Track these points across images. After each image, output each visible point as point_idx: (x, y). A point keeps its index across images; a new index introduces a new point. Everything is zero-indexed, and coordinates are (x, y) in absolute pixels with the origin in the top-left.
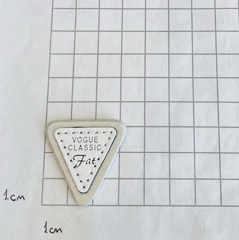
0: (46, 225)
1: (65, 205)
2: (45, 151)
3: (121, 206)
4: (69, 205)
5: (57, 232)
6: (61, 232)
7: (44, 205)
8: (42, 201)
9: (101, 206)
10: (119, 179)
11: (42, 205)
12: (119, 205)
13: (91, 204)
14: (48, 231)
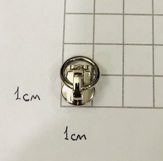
0: (66, 131)
1: (89, 107)
2: (64, 41)
3: (157, 108)
4: (95, 107)
5: (80, 139)
6: (86, 139)
7: (64, 106)
8: (61, 102)
9: (132, 107)
10: (154, 76)
11: (61, 106)
12: (154, 107)
13: (121, 106)
14: (69, 137)
